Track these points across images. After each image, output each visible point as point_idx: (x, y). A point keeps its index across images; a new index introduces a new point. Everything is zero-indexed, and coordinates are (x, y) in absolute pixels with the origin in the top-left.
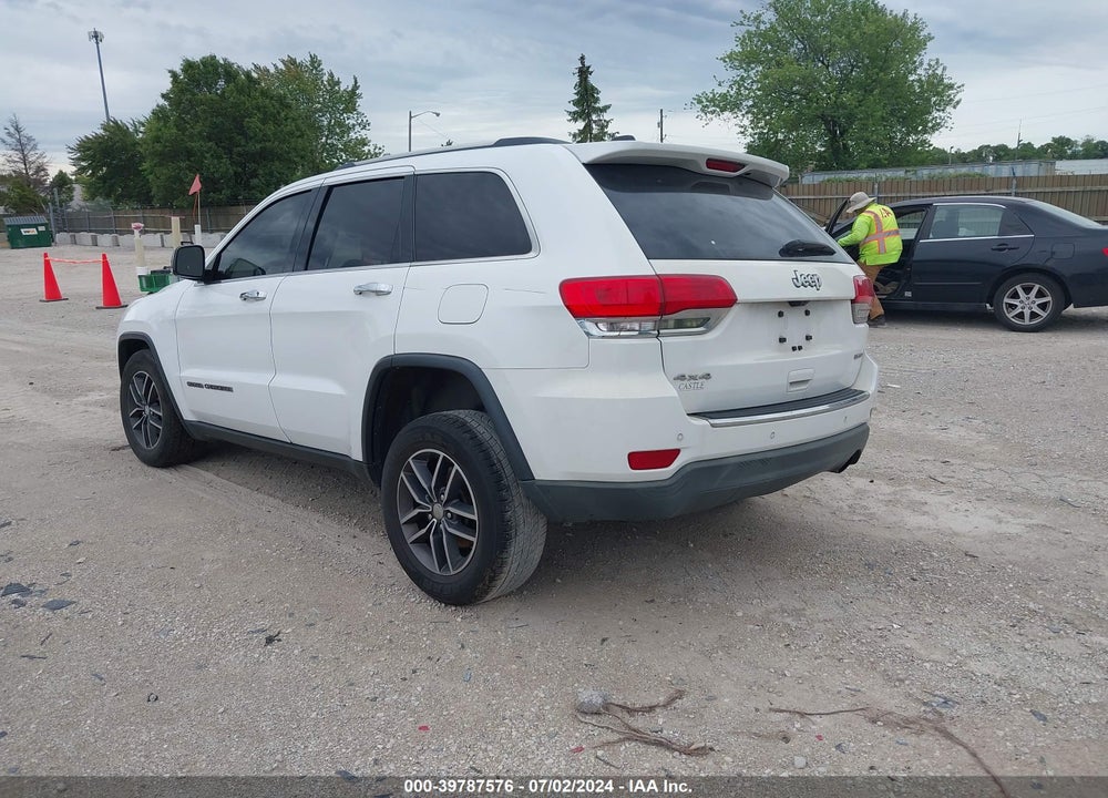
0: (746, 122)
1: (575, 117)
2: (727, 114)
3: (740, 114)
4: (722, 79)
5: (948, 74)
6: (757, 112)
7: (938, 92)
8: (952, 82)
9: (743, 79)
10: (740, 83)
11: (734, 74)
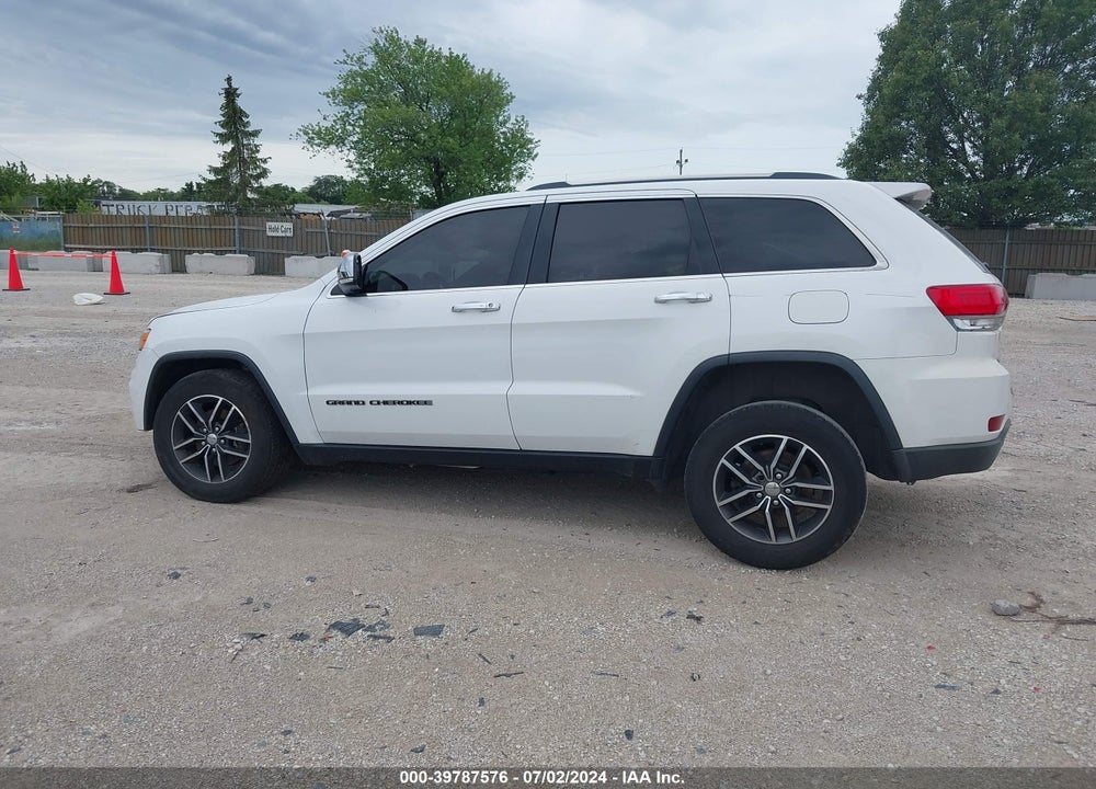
0: (352, 157)
1: (223, 138)
2: (333, 147)
3: (344, 149)
4: (326, 114)
5: (530, 130)
6: (362, 150)
7: (520, 146)
8: (532, 137)
9: (347, 115)
10: (344, 119)
11: (339, 111)
